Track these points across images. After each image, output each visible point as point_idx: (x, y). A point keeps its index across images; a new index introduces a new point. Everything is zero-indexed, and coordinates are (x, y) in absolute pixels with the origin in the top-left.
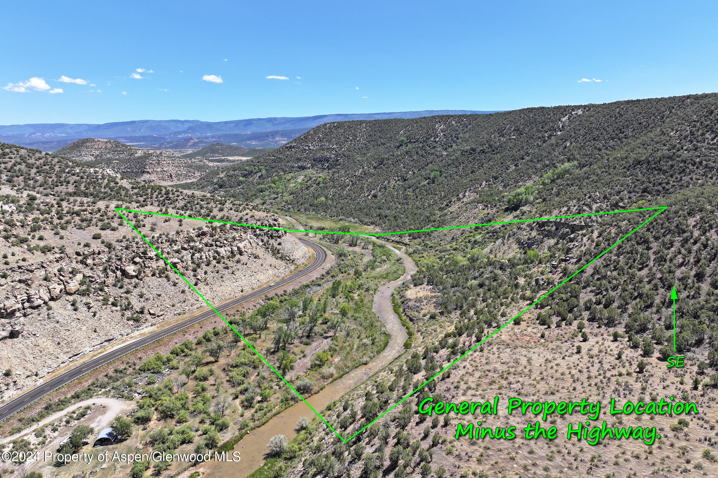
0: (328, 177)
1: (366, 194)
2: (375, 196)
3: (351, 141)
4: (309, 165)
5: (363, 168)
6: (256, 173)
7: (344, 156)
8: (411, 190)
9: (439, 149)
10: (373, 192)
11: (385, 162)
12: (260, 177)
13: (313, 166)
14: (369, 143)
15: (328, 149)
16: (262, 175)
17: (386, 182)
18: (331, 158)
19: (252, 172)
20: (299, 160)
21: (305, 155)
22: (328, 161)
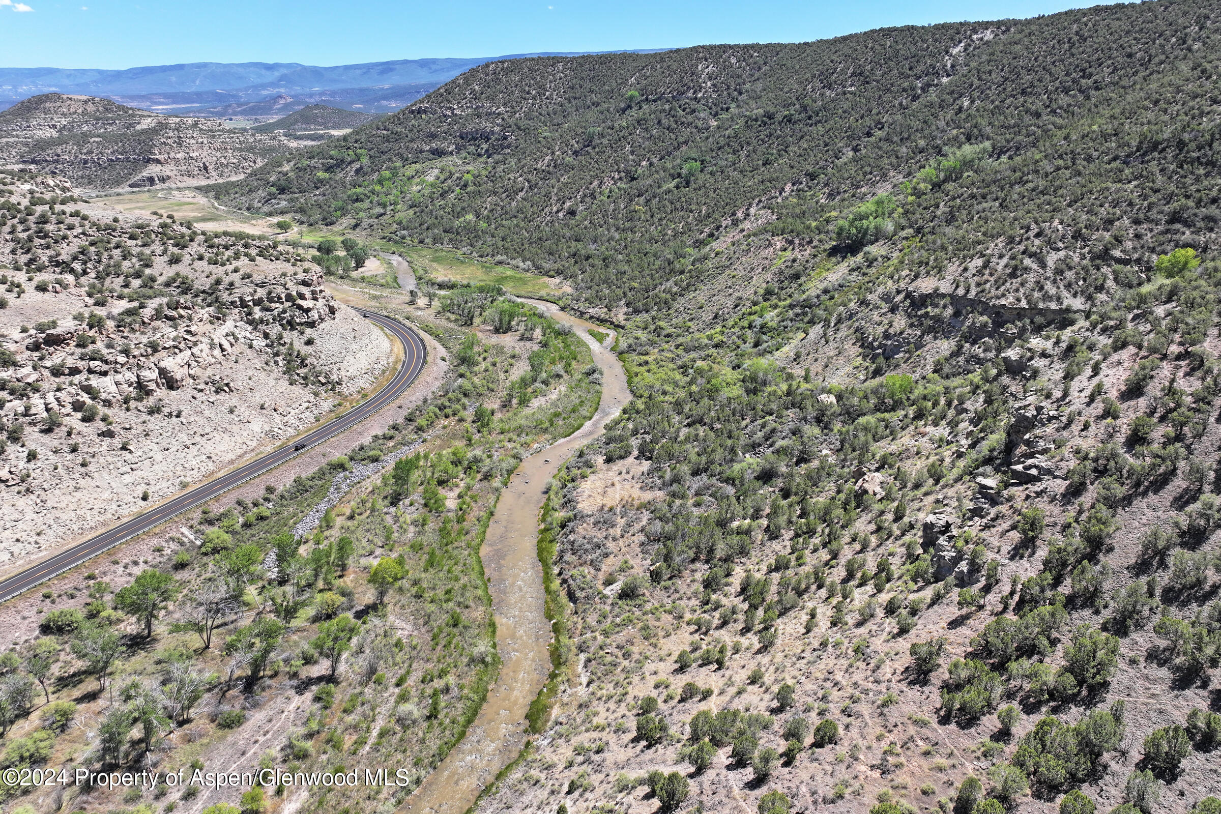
0: (484, 173)
1: (555, 209)
2: (572, 213)
3: (534, 98)
4: (452, 147)
5: (553, 153)
6: (350, 163)
7: (519, 128)
8: (642, 200)
9: (702, 115)
10: (568, 204)
11: (596, 141)
12: (357, 171)
13: (459, 149)
14: (570, 102)
15: (489, 114)
16: (361, 168)
17: (595, 183)
18: (493, 133)
19: (342, 161)
20: (433, 136)
21: (445, 126)
22: (487, 139)
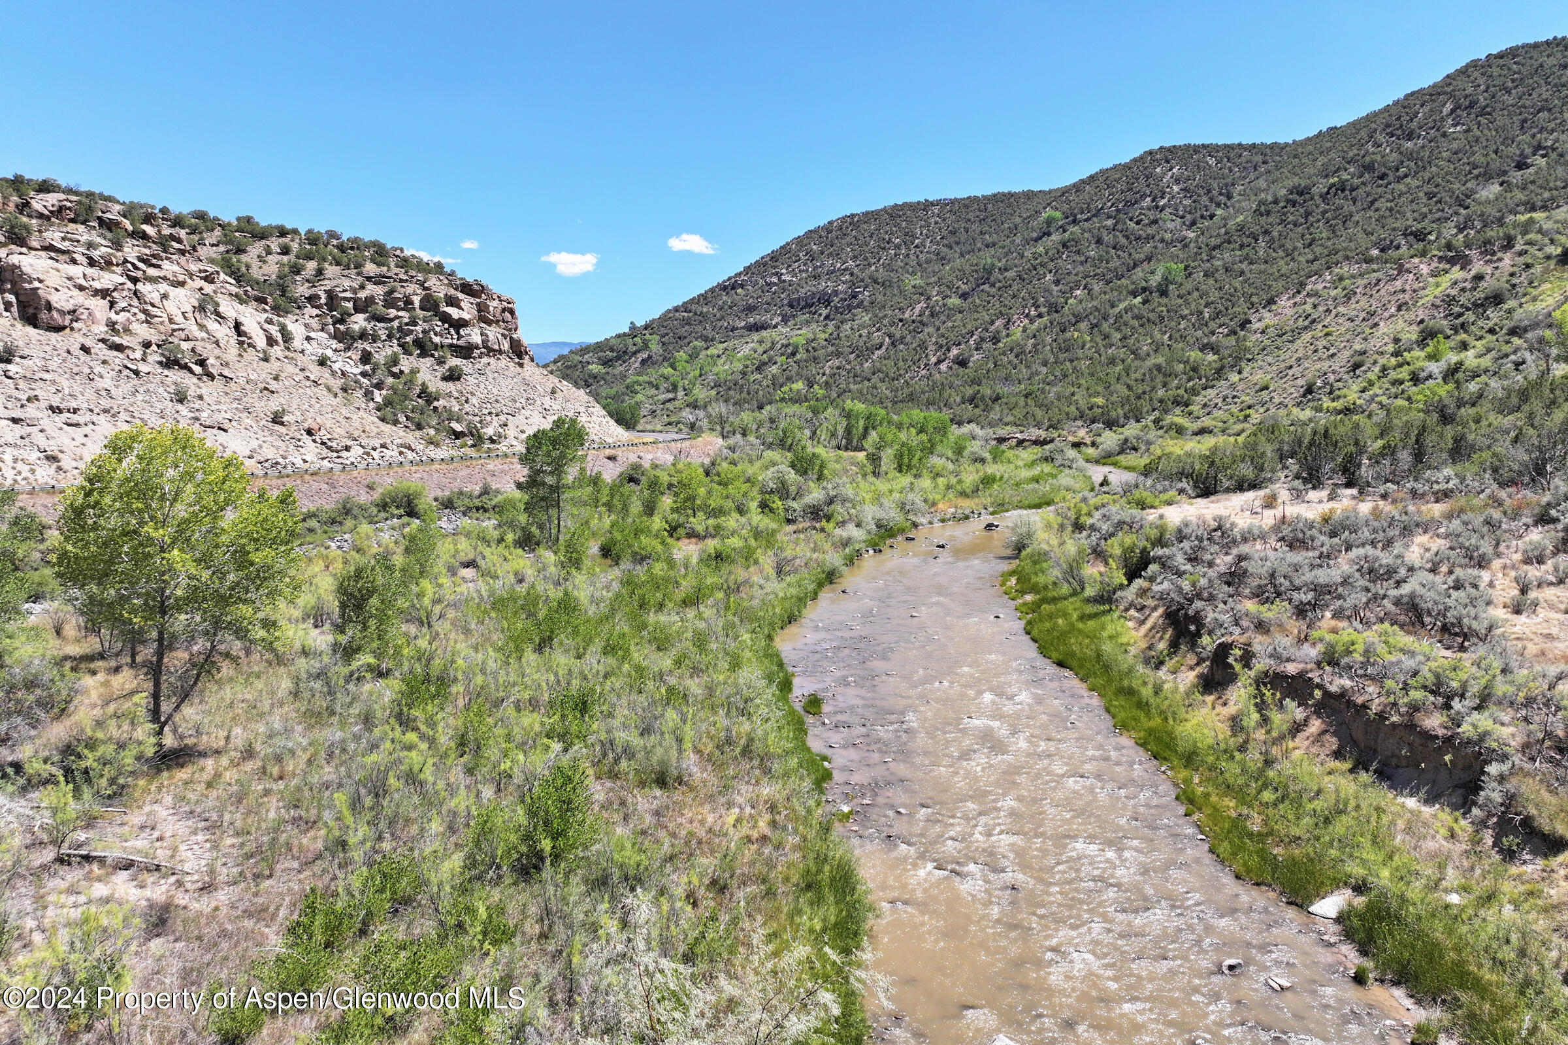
0: (823, 336)
1: (934, 360)
2: (962, 363)
3: (898, 247)
4: (778, 319)
5: (928, 298)
6: (635, 353)
7: (876, 282)
8: (1084, 326)
9: (1170, 225)
10: (955, 352)
11: (996, 274)
12: (643, 362)
13: (785, 320)
14: (951, 248)
15: (830, 273)
16: (650, 357)
17: (999, 323)
18: (836, 293)
19: (625, 352)
20: (750, 309)
21: (768, 297)
22: (828, 303)
